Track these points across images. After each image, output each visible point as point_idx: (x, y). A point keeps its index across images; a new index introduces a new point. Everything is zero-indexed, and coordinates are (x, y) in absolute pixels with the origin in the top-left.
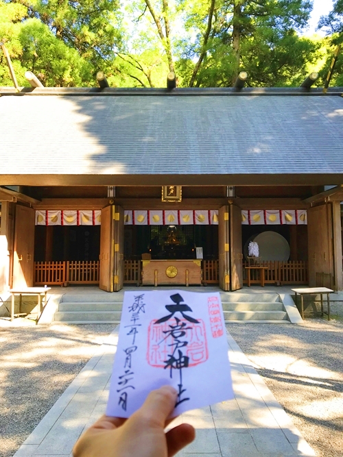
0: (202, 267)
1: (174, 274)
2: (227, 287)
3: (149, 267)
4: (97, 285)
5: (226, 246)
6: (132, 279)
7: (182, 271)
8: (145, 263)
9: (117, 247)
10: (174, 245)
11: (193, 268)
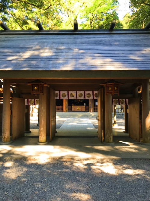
0: (85, 107)
1: (79, 109)
2: (90, 112)
3: (73, 107)
4: (62, 111)
5: (90, 103)
6: (70, 110)
7: (81, 108)
8: (72, 106)
9: (67, 103)
10: (79, 102)
11: (83, 107)
